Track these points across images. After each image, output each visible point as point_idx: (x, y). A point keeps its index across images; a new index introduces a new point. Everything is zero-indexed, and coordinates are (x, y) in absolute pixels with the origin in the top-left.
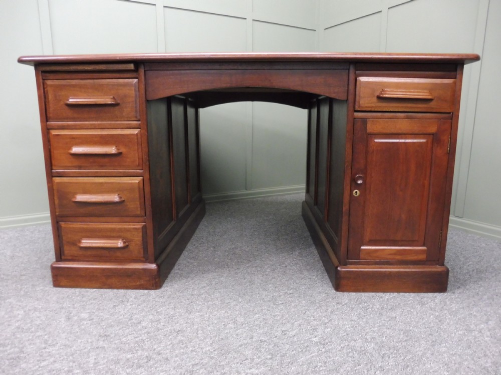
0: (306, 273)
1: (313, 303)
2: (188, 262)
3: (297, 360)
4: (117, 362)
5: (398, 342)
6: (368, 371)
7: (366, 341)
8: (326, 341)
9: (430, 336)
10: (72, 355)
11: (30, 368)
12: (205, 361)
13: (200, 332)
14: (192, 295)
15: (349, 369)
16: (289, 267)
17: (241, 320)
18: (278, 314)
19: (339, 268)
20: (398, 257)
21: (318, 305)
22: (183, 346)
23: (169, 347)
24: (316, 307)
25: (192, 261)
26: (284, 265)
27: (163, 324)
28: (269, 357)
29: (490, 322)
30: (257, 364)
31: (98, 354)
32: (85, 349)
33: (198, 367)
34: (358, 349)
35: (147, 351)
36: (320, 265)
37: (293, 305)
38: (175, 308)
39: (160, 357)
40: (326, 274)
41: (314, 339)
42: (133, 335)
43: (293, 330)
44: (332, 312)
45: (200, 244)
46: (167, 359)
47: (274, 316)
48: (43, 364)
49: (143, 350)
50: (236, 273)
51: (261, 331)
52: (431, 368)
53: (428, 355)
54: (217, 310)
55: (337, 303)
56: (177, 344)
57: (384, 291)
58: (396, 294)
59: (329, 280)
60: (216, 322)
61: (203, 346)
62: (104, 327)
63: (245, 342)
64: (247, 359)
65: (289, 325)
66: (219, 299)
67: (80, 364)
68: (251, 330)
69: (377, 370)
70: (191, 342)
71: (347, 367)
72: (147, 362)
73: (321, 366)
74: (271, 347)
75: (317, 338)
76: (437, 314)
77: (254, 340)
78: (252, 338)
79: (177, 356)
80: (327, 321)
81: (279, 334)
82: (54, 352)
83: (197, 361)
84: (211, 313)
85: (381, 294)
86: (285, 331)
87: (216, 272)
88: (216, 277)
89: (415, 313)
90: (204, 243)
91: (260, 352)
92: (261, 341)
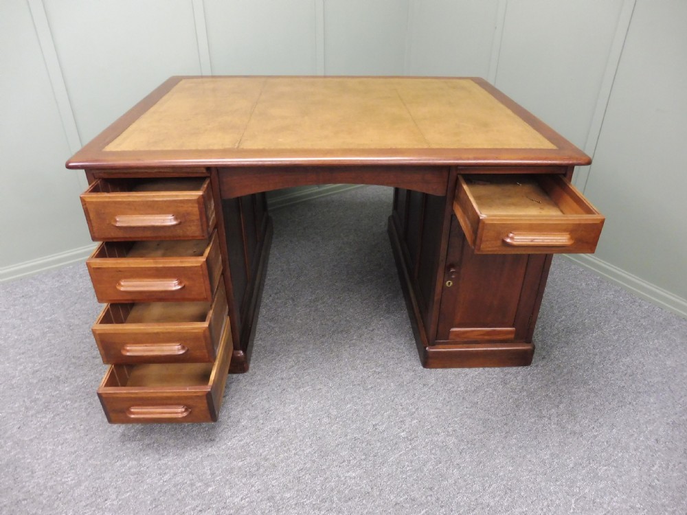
0: (393, 340)
1: (401, 385)
2: (269, 327)
3: (387, 460)
4: (231, 471)
5: (475, 435)
6: (447, 469)
7: (448, 436)
8: (413, 436)
9: (505, 426)
10: (188, 466)
11: (156, 483)
12: (308, 465)
13: (298, 430)
14: (282, 379)
15: (431, 467)
16: (376, 331)
17: (334, 412)
18: (368, 402)
19: (427, 348)
20: (487, 337)
21: (405, 388)
22: (285, 449)
23: (274, 451)
24: (403, 392)
25: (272, 324)
26: (371, 329)
27: (261, 421)
28: (363, 457)
29: (561, 406)
30: (353, 466)
31: (211, 464)
32: (197, 457)
33: (303, 473)
34: (440, 444)
35: (254, 457)
36: (408, 327)
37: (382, 389)
38: (268, 399)
39: (267, 464)
40: (414, 342)
41: (402, 434)
42: (236, 438)
43: (383, 424)
44: (418, 399)
45: (276, 294)
46: (274, 466)
47: (365, 406)
48: (166, 477)
49: (250, 455)
50: (323, 343)
51: (354, 426)
52: (500, 463)
53: (499, 449)
54: (310, 400)
55: (424, 385)
56: (280, 447)
57: (470, 366)
58: (481, 369)
59: (416, 350)
60: (310, 415)
61: (303, 448)
62: (207, 429)
63: (341, 440)
64: (344, 461)
65: (379, 417)
66: (310, 384)
67: (199, 476)
68: (344, 426)
69: (455, 467)
70: (291, 444)
71: (429, 466)
72: (257, 470)
73: (408, 466)
74: (364, 445)
75: (404, 433)
76: (516, 396)
77: (348, 437)
78: (346, 436)
79: (282, 461)
80: (414, 410)
81: (370, 429)
82: (169, 463)
83: (301, 466)
84: (305, 404)
85: (467, 370)
86: (376, 425)
87: (301, 342)
88: (303, 349)
89: (496, 396)
90: (280, 292)
91: (355, 451)
92: (356, 439)
